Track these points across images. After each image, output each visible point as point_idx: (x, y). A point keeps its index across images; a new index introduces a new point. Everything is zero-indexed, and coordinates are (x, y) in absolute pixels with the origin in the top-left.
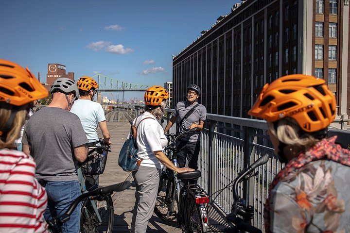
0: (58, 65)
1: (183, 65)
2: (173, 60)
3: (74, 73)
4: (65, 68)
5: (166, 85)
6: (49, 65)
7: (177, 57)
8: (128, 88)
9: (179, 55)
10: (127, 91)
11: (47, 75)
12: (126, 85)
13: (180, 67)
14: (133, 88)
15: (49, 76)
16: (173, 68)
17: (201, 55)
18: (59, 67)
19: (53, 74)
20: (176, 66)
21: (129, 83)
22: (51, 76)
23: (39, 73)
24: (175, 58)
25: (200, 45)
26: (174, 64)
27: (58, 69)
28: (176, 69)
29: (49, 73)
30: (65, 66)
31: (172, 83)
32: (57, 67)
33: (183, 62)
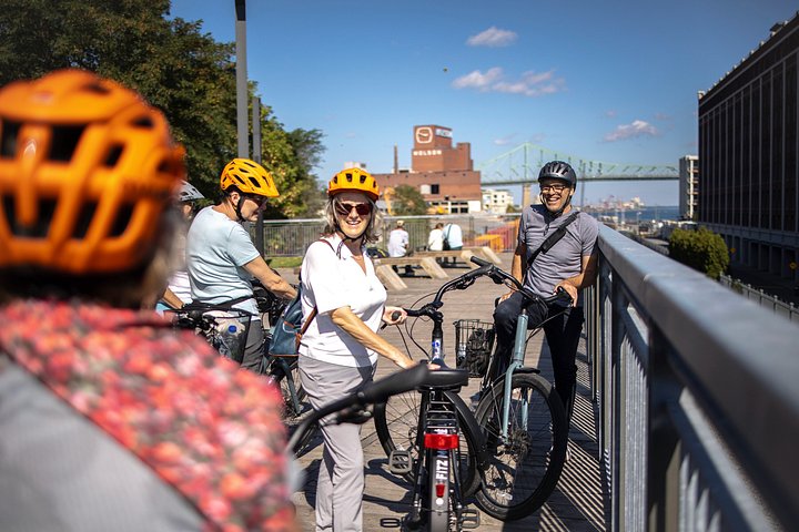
0: (435, 127)
1: (723, 114)
2: (700, 101)
3: (469, 145)
4: (450, 134)
5: (684, 163)
6: (416, 128)
7: (709, 93)
8: (594, 174)
9: (715, 89)
10: (592, 179)
11: (414, 150)
12: (588, 166)
13: (717, 118)
14: (605, 173)
15: (416, 153)
16: (700, 121)
17: (769, 85)
18: (438, 131)
19: (425, 148)
20: (706, 117)
21: (596, 162)
22: (421, 153)
23: (395, 148)
24: (704, 98)
25: (767, 62)
26: (701, 111)
27: (436, 137)
28: (706, 124)
29: (417, 147)
30: (450, 130)
31: (696, 158)
32: (434, 131)
33: (723, 105)
